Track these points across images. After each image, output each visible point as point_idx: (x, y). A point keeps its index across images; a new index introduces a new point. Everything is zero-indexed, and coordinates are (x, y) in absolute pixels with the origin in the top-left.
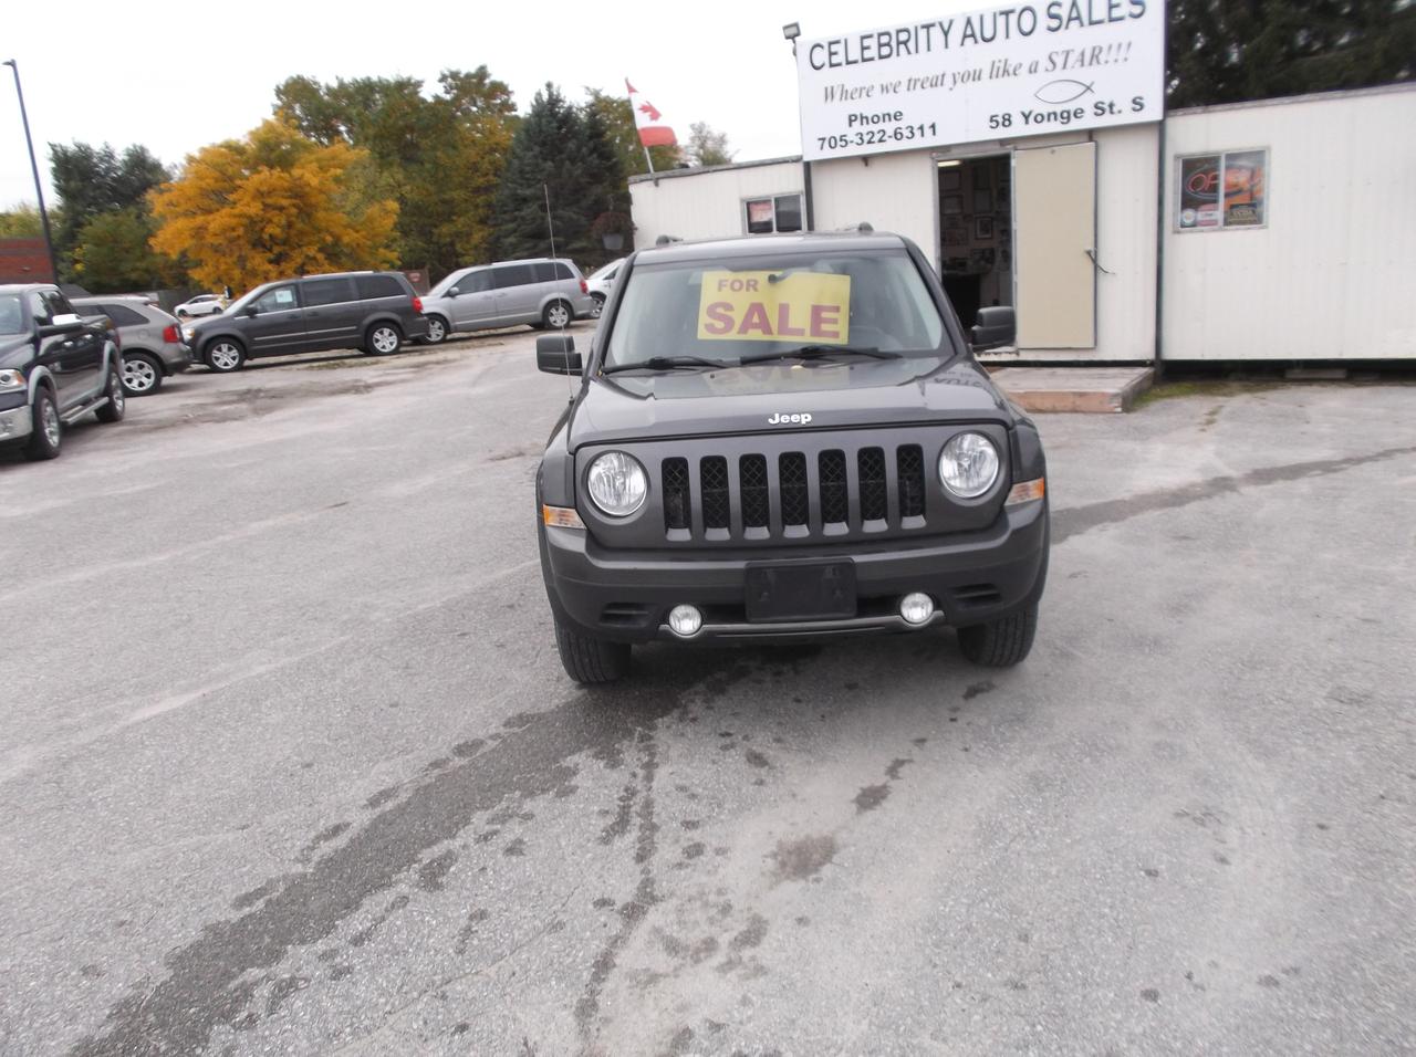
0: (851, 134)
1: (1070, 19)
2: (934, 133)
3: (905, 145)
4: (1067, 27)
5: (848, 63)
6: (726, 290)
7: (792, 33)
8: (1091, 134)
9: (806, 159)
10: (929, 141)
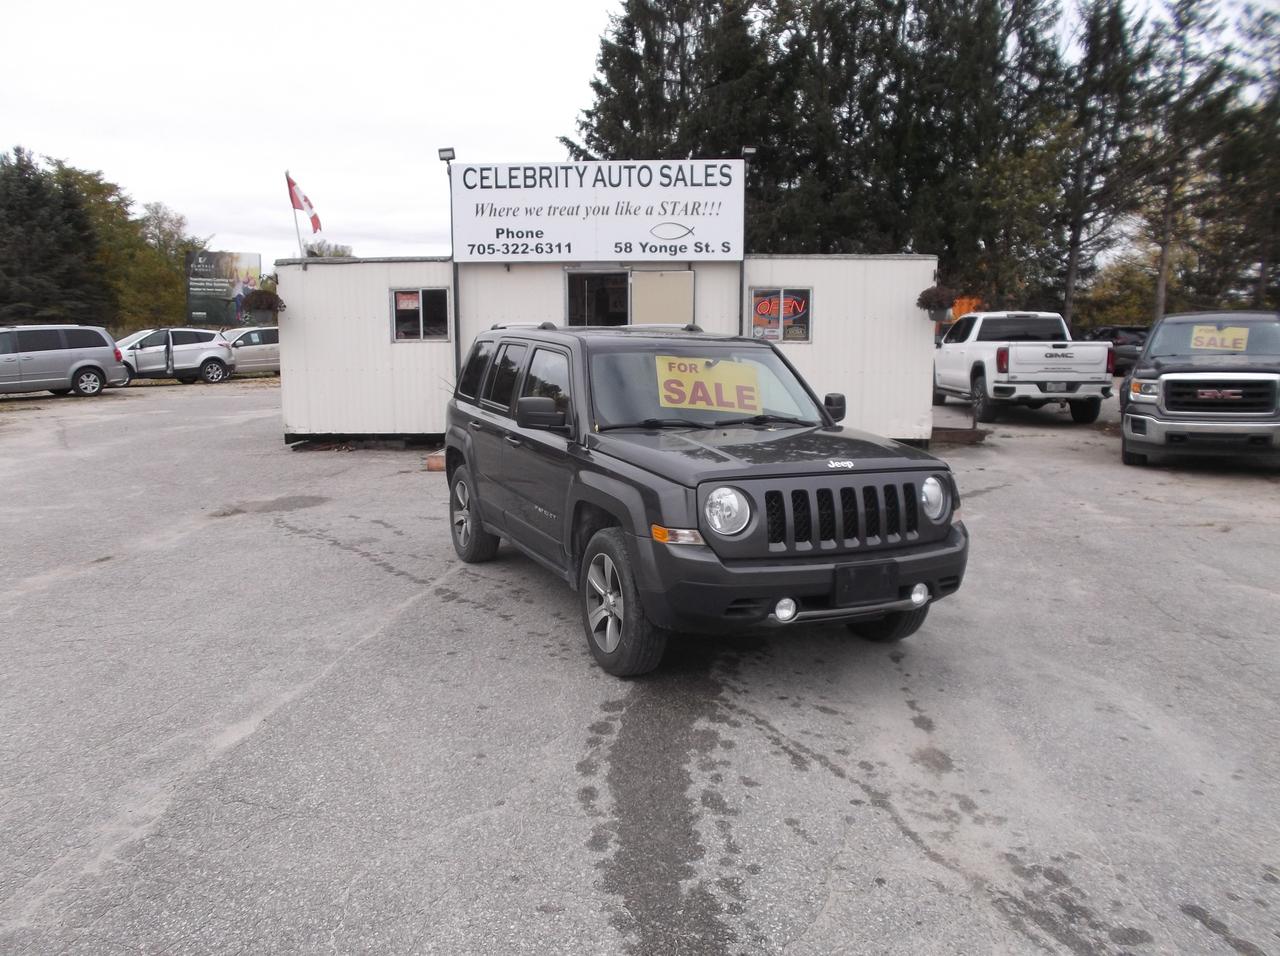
0: (499, 243)
1: (677, 179)
2: (569, 251)
3: (544, 257)
4: (675, 185)
5: (497, 187)
6: (675, 370)
7: (447, 155)
8: (690, 265)
9: (456, 260)
10: (565, 256)
